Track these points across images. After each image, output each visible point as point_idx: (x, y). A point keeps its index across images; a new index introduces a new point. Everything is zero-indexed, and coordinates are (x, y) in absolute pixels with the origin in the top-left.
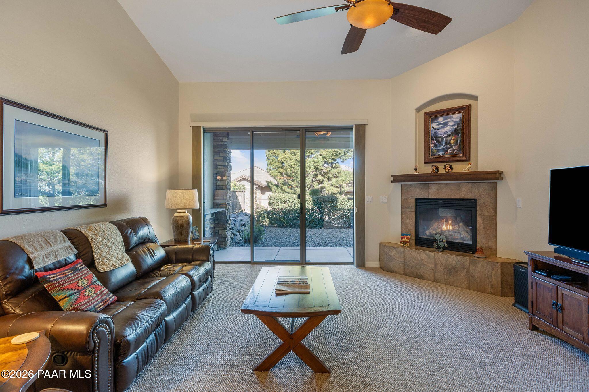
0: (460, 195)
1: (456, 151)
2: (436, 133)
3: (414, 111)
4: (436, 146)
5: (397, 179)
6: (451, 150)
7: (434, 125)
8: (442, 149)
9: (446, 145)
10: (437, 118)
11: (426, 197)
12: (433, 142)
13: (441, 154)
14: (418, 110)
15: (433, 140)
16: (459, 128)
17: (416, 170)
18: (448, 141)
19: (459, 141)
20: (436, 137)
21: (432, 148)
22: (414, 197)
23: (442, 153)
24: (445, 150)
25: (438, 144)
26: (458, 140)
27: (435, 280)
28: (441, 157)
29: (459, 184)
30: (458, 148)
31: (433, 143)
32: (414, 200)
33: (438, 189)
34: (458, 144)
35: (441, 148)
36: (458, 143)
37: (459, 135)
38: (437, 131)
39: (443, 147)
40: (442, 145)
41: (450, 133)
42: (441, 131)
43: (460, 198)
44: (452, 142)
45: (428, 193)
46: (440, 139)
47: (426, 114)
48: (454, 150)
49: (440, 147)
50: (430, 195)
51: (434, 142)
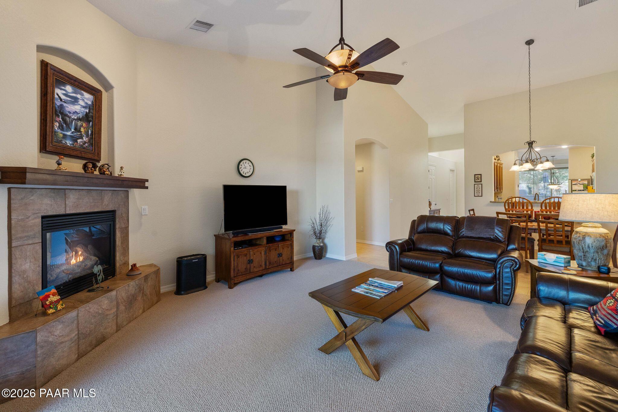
1: (86, 144)
4: (61, 127)
6: (81, 142)
8: (70, 136)
9: (76, 132)
12: (57, 119)
13: (69, 143)
15: (58, 116)
16: (91, 114)
18: (78, 127)
19: (90, 132)
21: (56, 129)
23: (70, 142)
24: (75, 139)
25: (65, 125)
26: (89, 130)
28: (66, 147)
30: (89, 141)
31: (57, 121)
34: (89, 136)
35: (69, 133)
36: (89, 134)
37: (91, 125)
39: (72, 133)
40: (71, 130)
41: (80, 116)
44: (82, 130)
46: (68, 119)
47: (48, 66)
48: (85, 143)
49: (67, 131)
51: (60, 121)
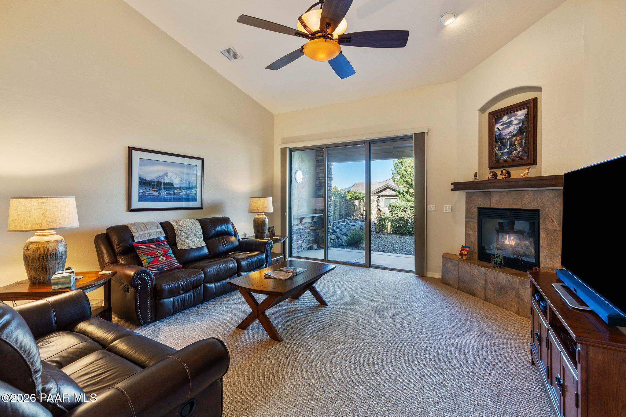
0: (521, 204)
1: (520, 153)
2: (500, 134)
3: (478, 112)
4: (500, 149)
5: (457, 186)
6: (516, 153)
7: (498, 126)
8: (506, 152)
9: (511, 147)
10: (501, 118)
11: (488, 207)
12: (497, 144)
13: (505, 157)
14: (482, 110)
15: (497, 142)
16: (524, 126)
17: (476, 176)
18: (513, 143)
19: (523, 142)
20: (500, 139)
21: (497, 151)
22: (477, 207)
23: (507, 157)
24: (510, 153)
25: (502, 146)
26: (523, 140)
27: (486, 299)
28: (505, 161)
29: (520, 191)
30: (523, 149)
31: (497, 146)
32: (476, 210)
33: (499, 198)
34: (522, 146)
35: (506, 151)
36: (523, 144)
37: (524, 135)
38: (502, 132)
39: (508, 149)
40: (507, 147)
41: (514, 133)
42: (505, 131)
43: (522, 208)
44: (516, 143)
45: (489, 202)
46: (504, 141)
47: (490, 114)
48: (519, 152)
49: (504, 149)
50: (492, 205)
51: (499, 145)
